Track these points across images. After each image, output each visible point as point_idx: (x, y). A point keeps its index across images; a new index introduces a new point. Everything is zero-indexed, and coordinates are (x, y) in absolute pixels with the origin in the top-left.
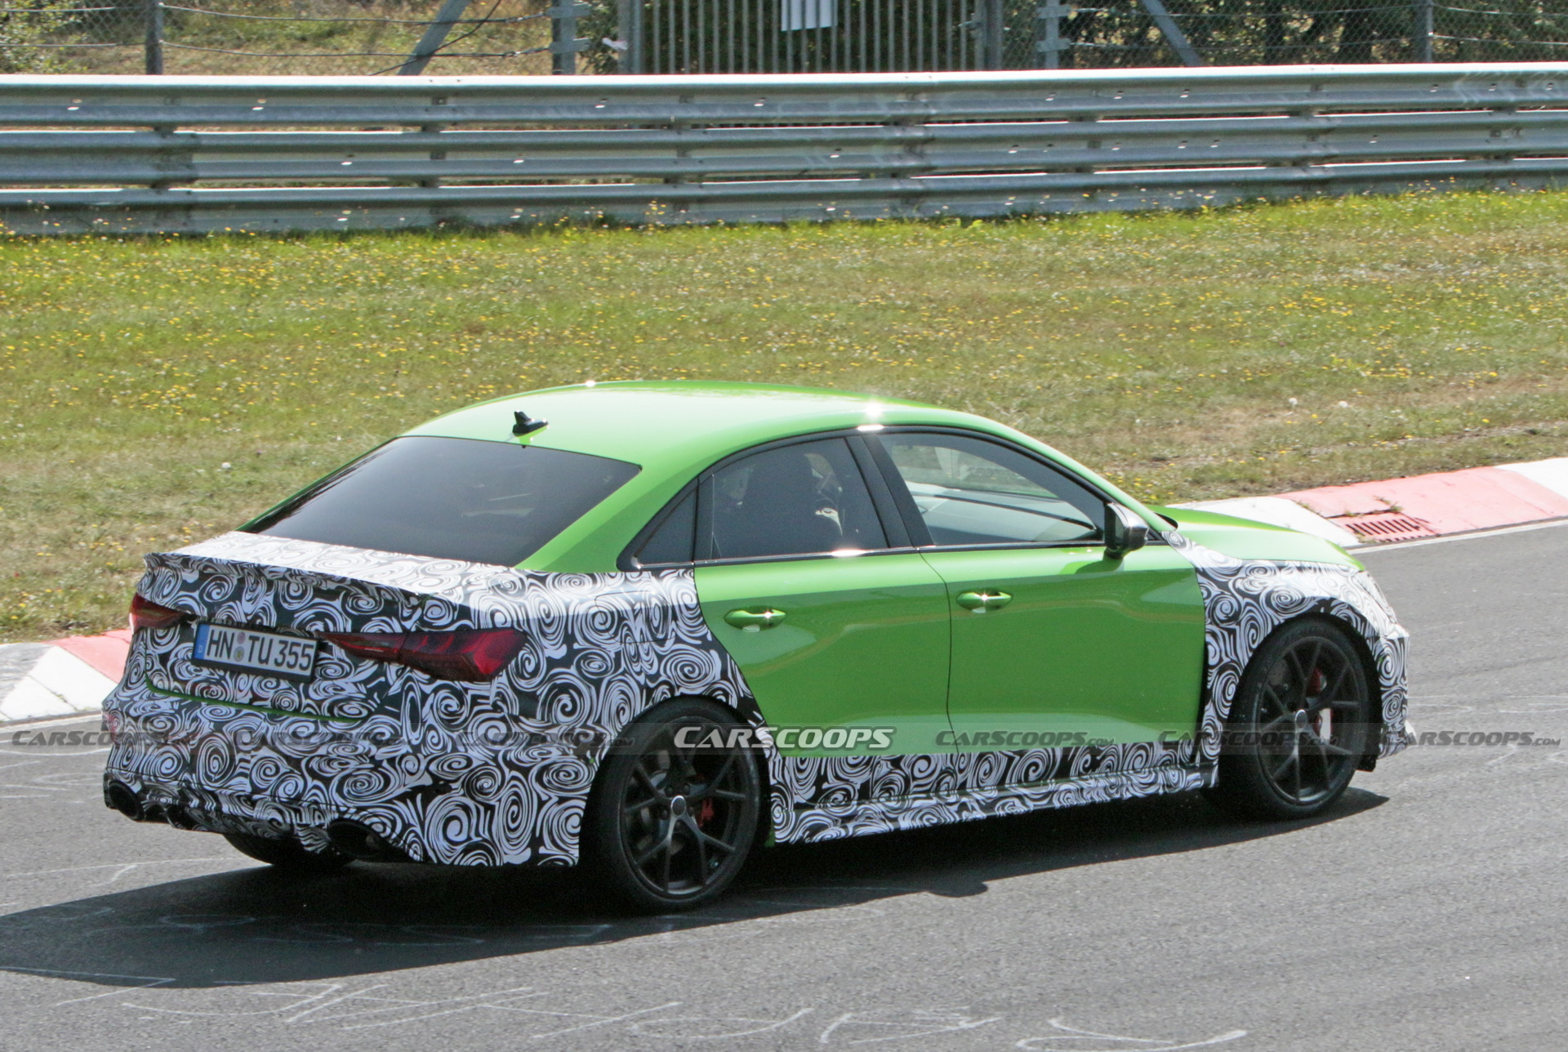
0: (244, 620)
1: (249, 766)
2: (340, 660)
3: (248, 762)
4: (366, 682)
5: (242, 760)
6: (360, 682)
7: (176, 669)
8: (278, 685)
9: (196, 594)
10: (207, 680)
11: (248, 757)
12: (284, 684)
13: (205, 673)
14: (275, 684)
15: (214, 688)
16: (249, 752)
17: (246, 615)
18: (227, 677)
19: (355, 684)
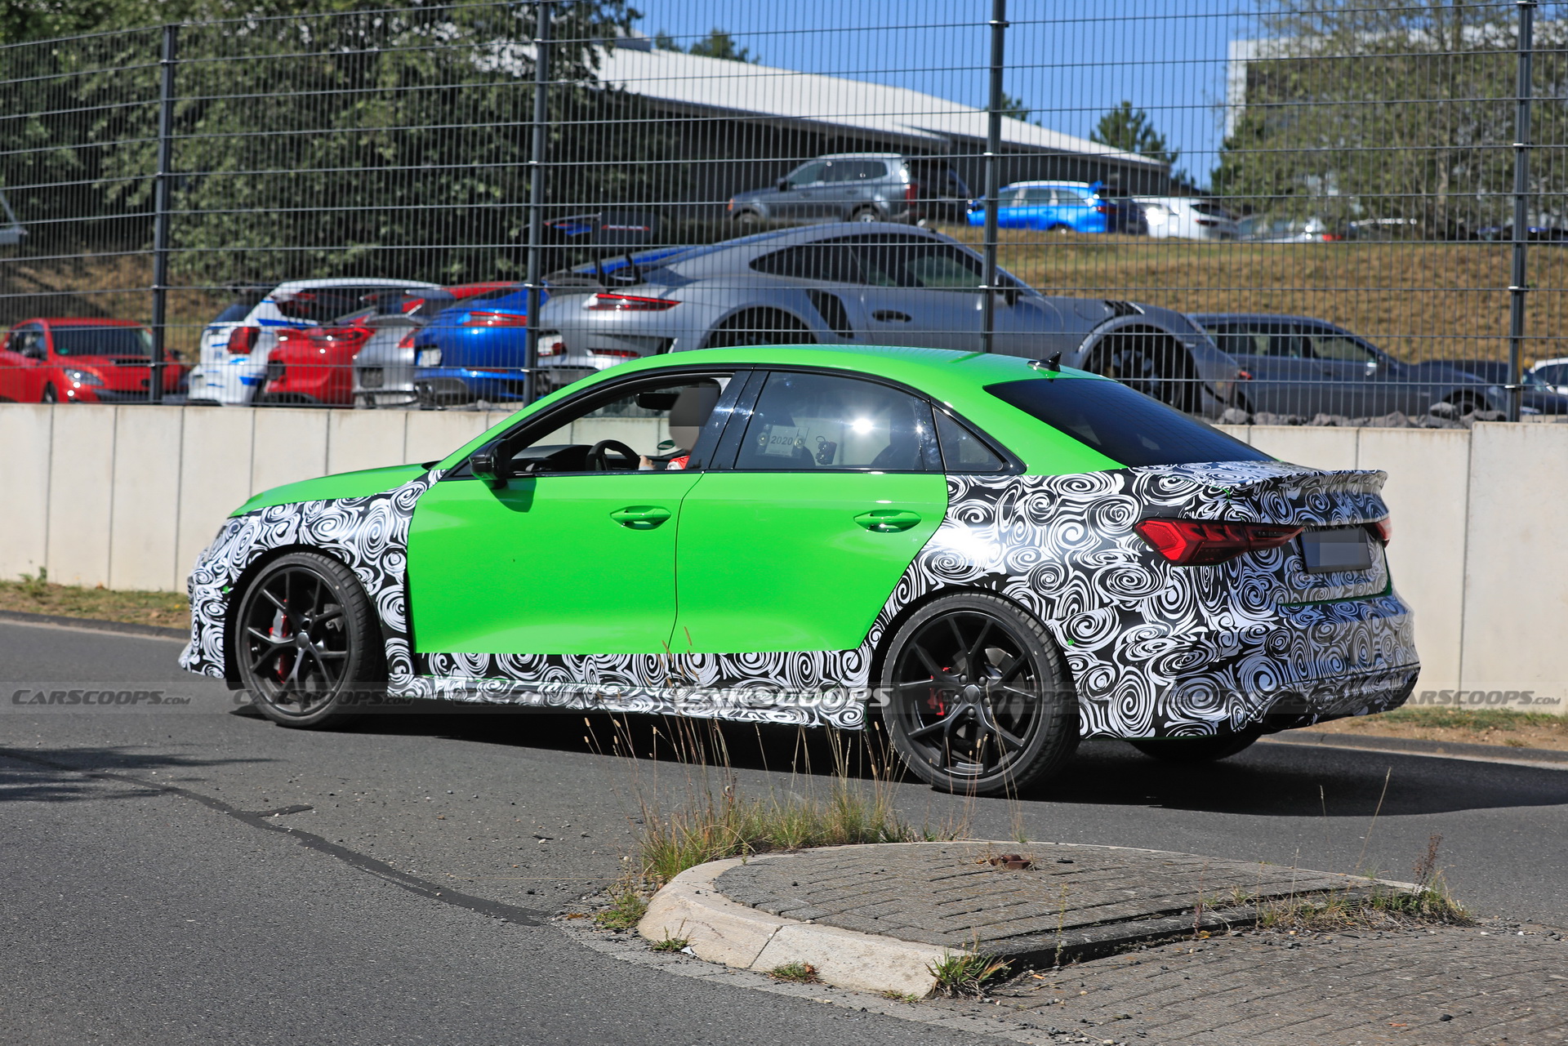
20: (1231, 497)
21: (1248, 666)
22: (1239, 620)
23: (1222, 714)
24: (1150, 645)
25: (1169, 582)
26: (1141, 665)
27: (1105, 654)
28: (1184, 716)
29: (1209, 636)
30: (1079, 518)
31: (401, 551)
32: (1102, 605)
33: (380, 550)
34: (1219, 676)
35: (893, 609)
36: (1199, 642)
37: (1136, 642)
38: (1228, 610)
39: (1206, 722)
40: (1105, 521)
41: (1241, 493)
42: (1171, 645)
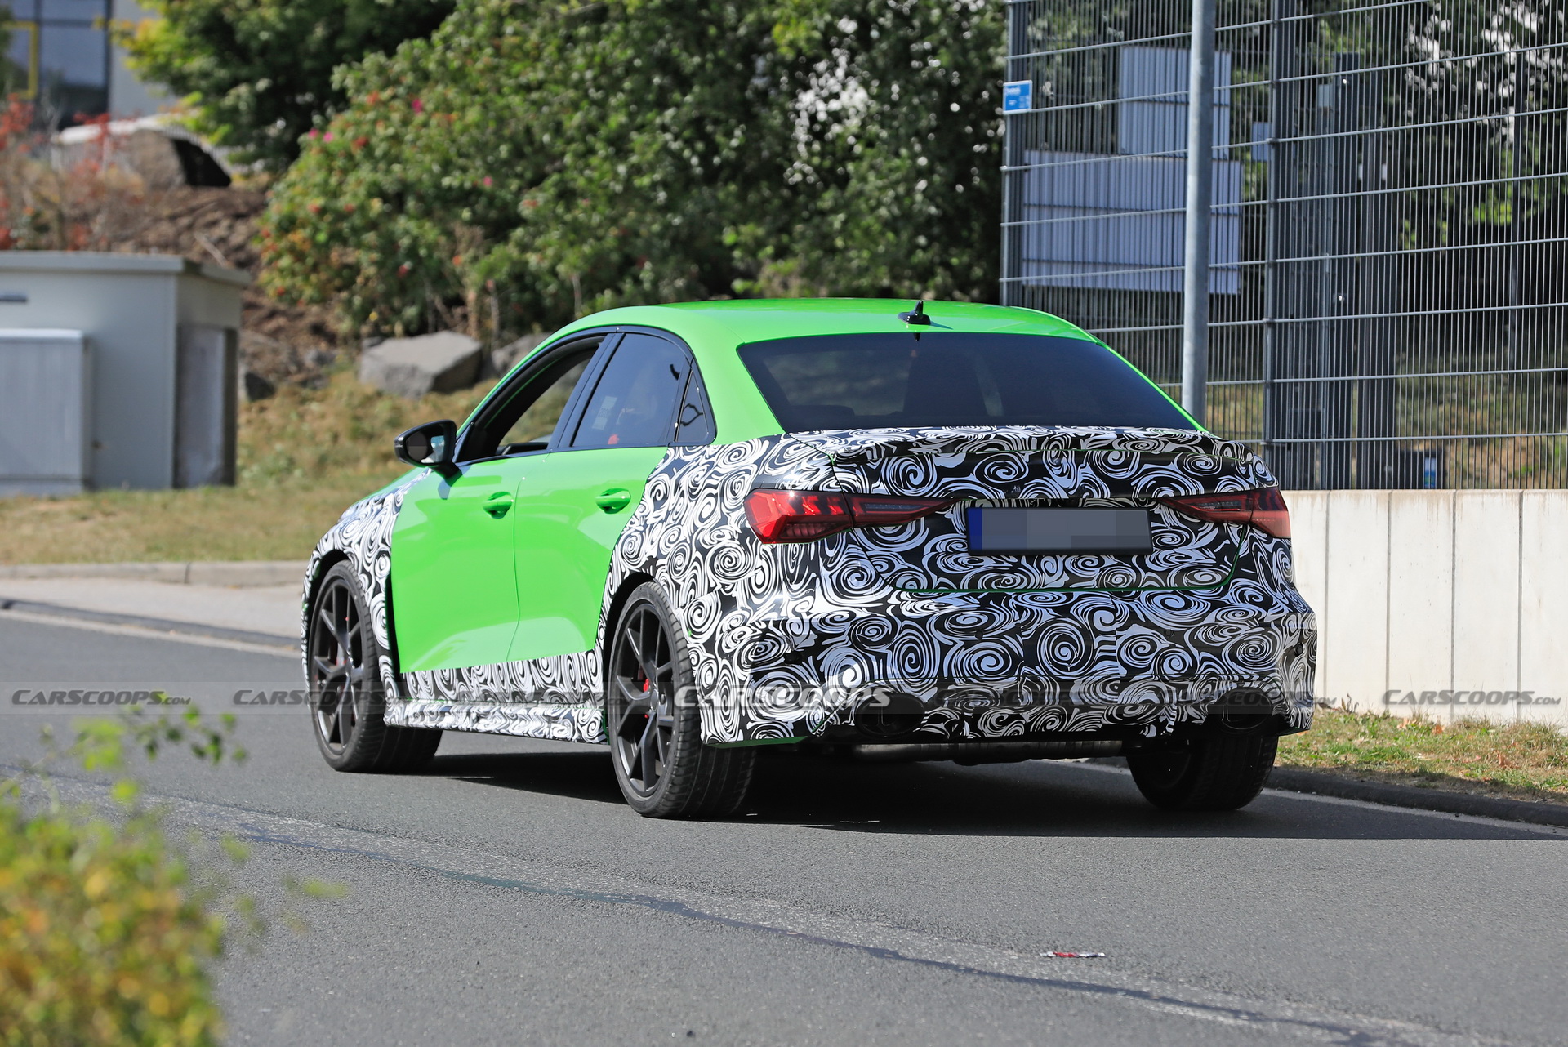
0: (1064, 496)
1: (1116, 648)
2: (1174, 527)
3: (1113, 643)
4: (1212, 546)
5: (1101, 643)
6: (1206, 547)
7: (939, 563)
8: (1102, 562)
9: (972, 477)
10: (994, 570)
11: (1112, 638)
12: (1109, 561)
13: (988, 562)
14: (1096, 562)
15: (1009, 576)
16: (1112, 633)
17: (1067, 490)
18: (1024, 561)
19: (1200, 549)
20: (836, 464)
21: (830, 658)
22: (823, 605)
23: (798, 715)
24: (736, 633)
25: (759, 562)
26: (730, 657)
27: (709, 645)
28: (759, 716)
29: (776, 624)
30: (714, 492)
31: (387, 553)
32: (710, 590)
33: (374, 554)
34: (799, 669)
35: (608, 602)
36: (767, 630)
37: (729, 631)
38: (813, 594)
39: (779, 722)
40: (730, 495)
41: (848, 460)
42: (749, 633)
